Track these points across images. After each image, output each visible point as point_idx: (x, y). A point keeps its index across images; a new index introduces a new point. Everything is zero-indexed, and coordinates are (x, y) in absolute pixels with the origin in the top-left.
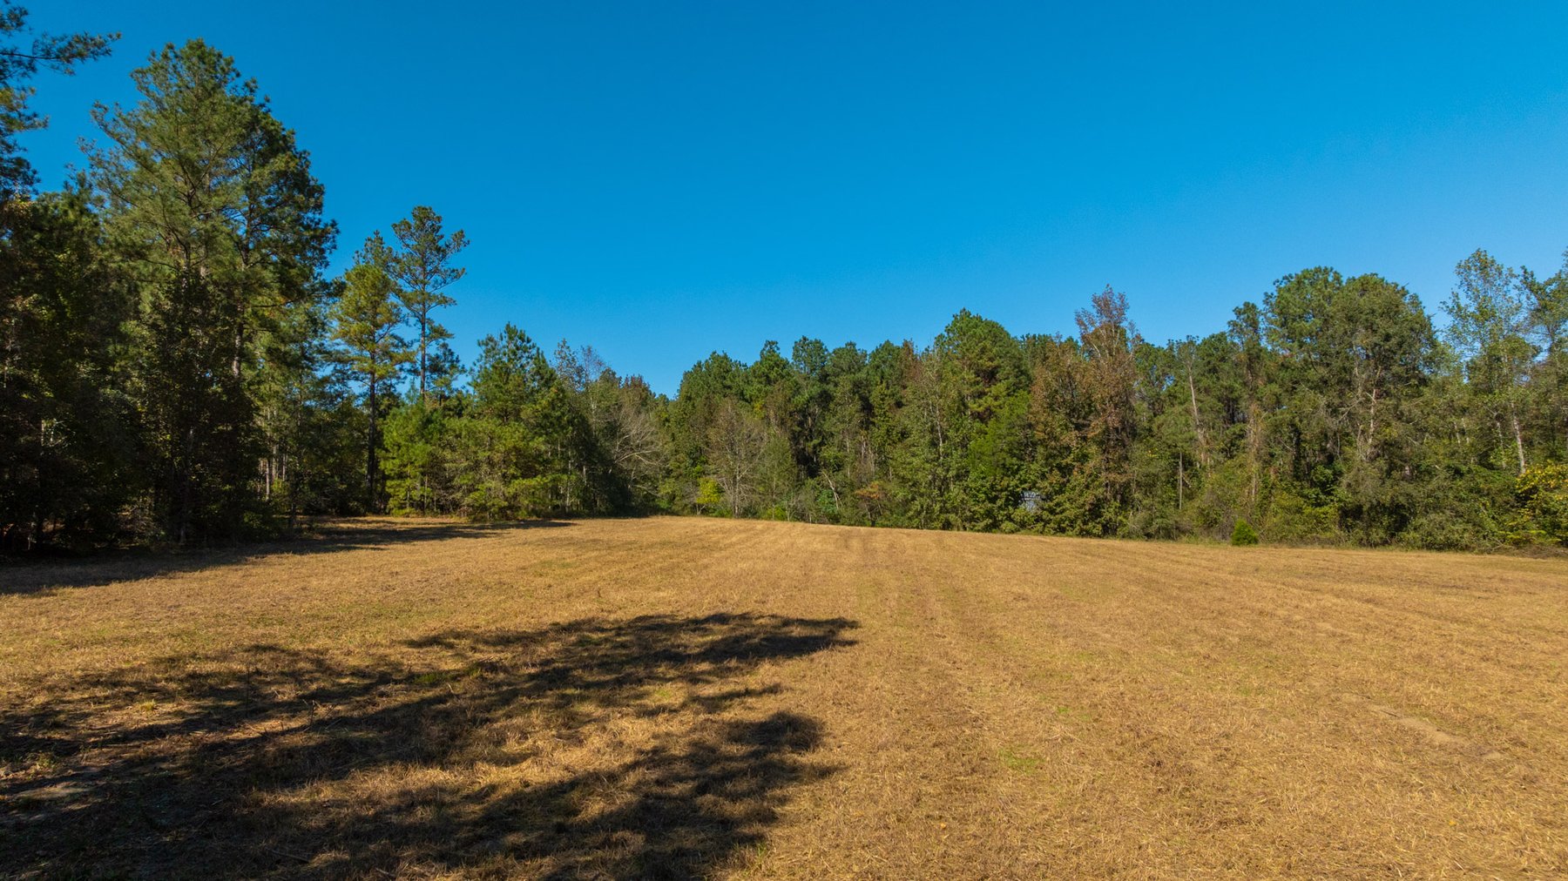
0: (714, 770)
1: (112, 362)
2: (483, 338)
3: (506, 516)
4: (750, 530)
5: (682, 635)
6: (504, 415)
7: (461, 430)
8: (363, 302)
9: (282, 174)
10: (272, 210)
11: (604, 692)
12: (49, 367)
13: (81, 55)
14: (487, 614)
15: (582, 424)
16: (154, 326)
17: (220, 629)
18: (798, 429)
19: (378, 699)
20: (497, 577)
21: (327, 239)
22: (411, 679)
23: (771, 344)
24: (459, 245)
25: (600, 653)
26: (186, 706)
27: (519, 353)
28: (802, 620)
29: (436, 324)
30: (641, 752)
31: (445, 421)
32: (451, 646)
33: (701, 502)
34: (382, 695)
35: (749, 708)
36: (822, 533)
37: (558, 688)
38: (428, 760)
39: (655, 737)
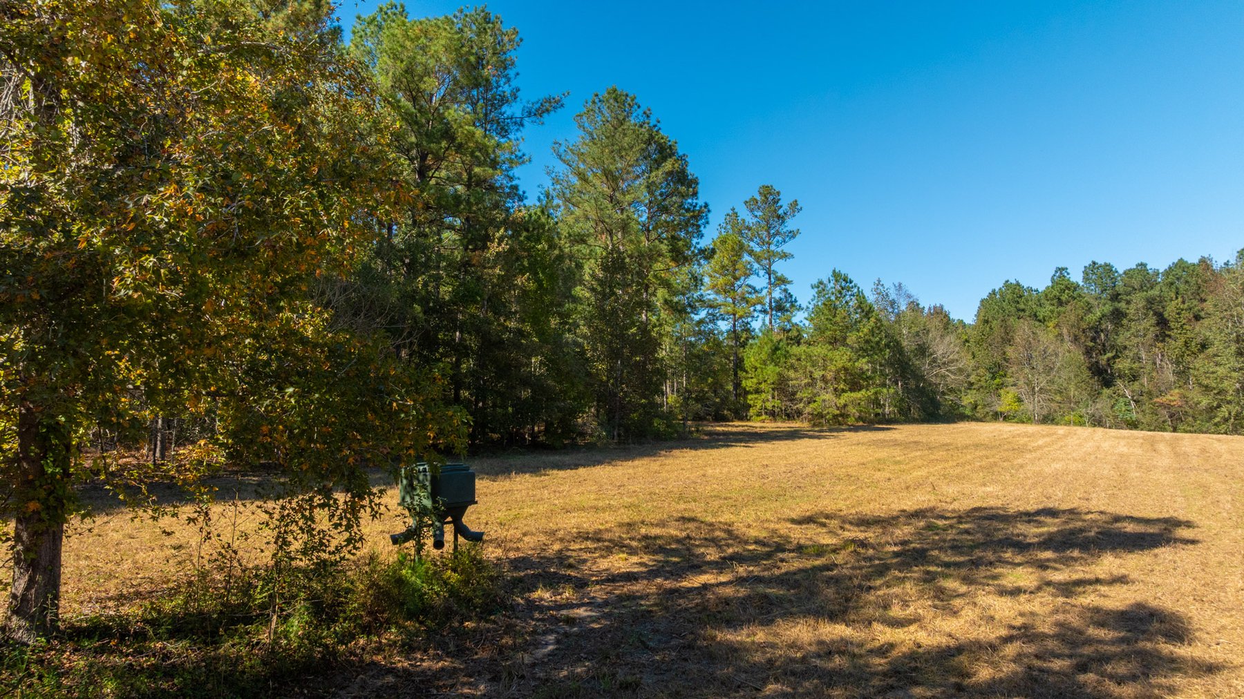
0: (1087, 650)
1: (568, 316)
2: (815, 282)
3: (838, 423)
4: (1053, 434)
5: (1019, 526)
6: (834, 342)
7: (801, 355)
8: (726, 262)
9: (670, 173)
10: (664, 200)
11: (964, 571)
12: (535, 322)
13: (548, 111)
14: (845, 500)
15: (897, 347)
16: (593, 290)
17: (655, 504)
18: (1092, 344)
19: (779, 564)
20: (843, 470)
21: (701, 219)
22: (800, 549)
23: (1061, 270)
24: (794, 212)
25: (949, 538)
26: (646, 559)
27: (844, 292)
28: (1132, 517)
29: (779, 274)
30: (1013, 627)
31: (788, 349)
32: (824, 525)
33: (1003, 410)
34: (782, 560)
35: (1104, 596)
36: (1124, 438)
37: (923, 565)
38: (833, 617)
39: (1022, 614)
